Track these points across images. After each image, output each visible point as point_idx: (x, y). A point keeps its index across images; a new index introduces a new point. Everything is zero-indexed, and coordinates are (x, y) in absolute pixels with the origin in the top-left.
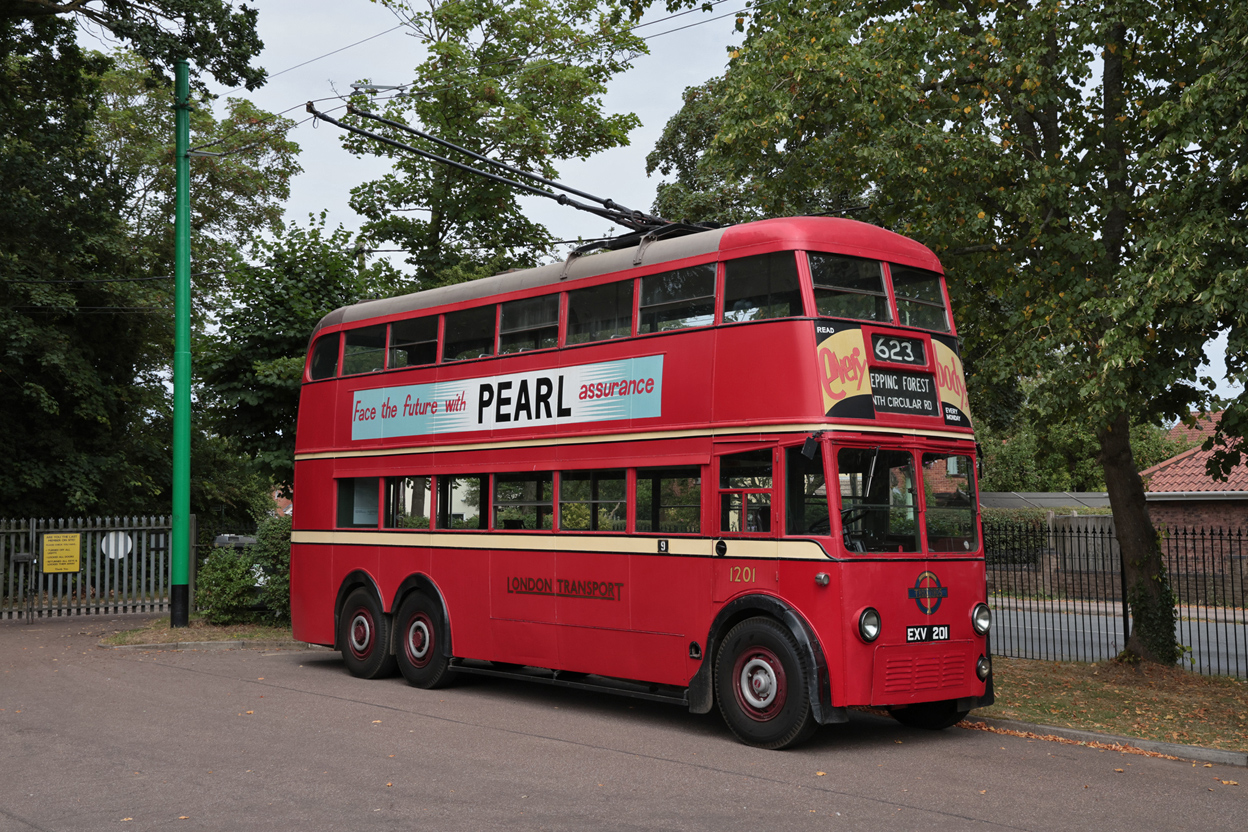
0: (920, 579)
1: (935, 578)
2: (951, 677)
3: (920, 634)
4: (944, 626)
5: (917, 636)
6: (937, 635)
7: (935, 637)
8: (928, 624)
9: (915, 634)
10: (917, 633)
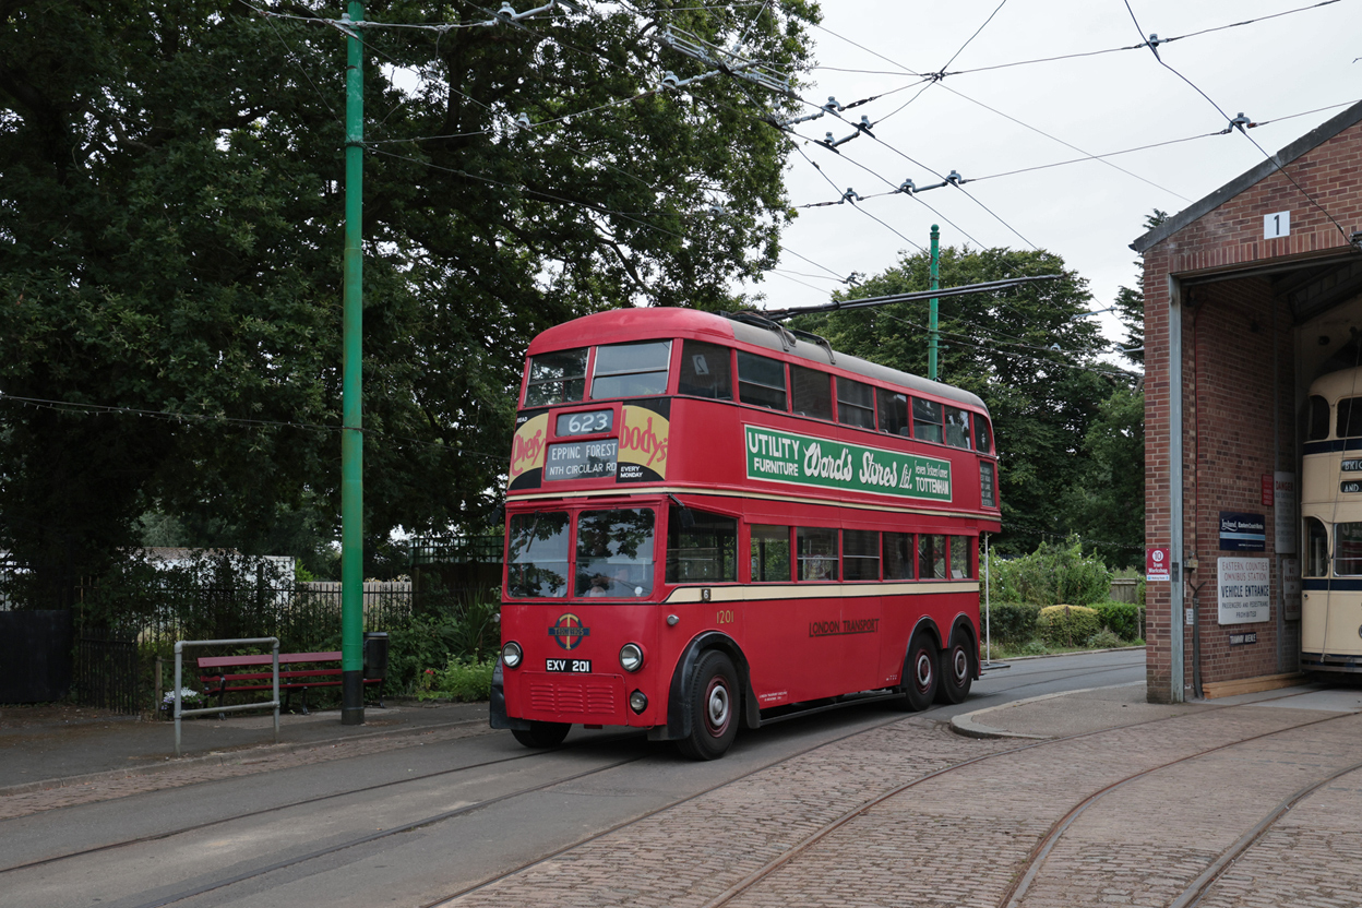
0: (561, 619)
1: (577, 619)
2: (597, 705)
3: (559, 665)
4: (586, 661)
5: (556, 667)
6: (578, 667)
7: (574, 669)
8: (569, 658)
9: (555, 665)
10: (556, 664)
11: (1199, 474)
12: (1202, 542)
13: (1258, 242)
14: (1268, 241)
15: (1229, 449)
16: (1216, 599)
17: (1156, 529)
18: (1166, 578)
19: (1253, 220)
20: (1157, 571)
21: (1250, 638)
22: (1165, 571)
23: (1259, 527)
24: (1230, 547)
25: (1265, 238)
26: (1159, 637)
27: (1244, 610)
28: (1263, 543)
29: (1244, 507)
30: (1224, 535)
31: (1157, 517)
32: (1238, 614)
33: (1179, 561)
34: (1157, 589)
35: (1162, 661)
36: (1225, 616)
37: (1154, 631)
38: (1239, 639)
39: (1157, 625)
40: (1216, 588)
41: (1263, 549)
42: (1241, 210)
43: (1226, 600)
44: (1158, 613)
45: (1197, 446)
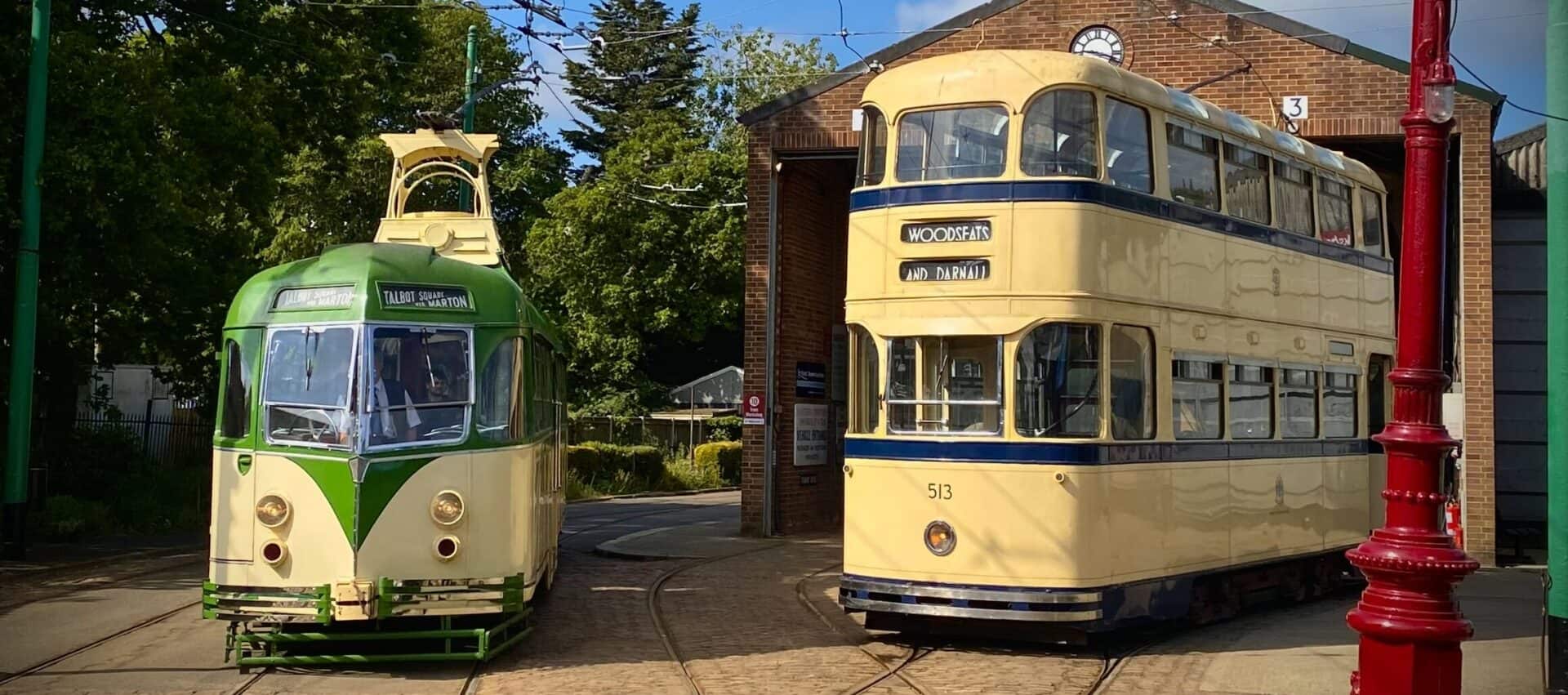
11: (783, 327)
12: (785, 389)
13: (847, 131)
14: (855, 132)
15: (804, 304)
16: (793, 443)
17: (753, 377)
18: (762, 422)
19: (844, 112)
20: (753, 415)
21: (814, 480)
22: (761, 415)
23: (822, 375)
24: (803, 394)
25: (854, 129)
26: (753, 475)
27: (809, 452)
28: (823, 390)
29: (813, 359)
30: (801, 384)
31: (754, 366)
32: (808, 457)
33: (771, 406)
34: (753, 432)
35: (754, 498)
36: (798, 459)
37: (749, 470)
38: (806, 480)
39: (752, 465)
40: (793, 431)
41: (822, 397)
42: (833, 102)
43: (800, 443)
44: (753, 454)
45: (782, 301)
